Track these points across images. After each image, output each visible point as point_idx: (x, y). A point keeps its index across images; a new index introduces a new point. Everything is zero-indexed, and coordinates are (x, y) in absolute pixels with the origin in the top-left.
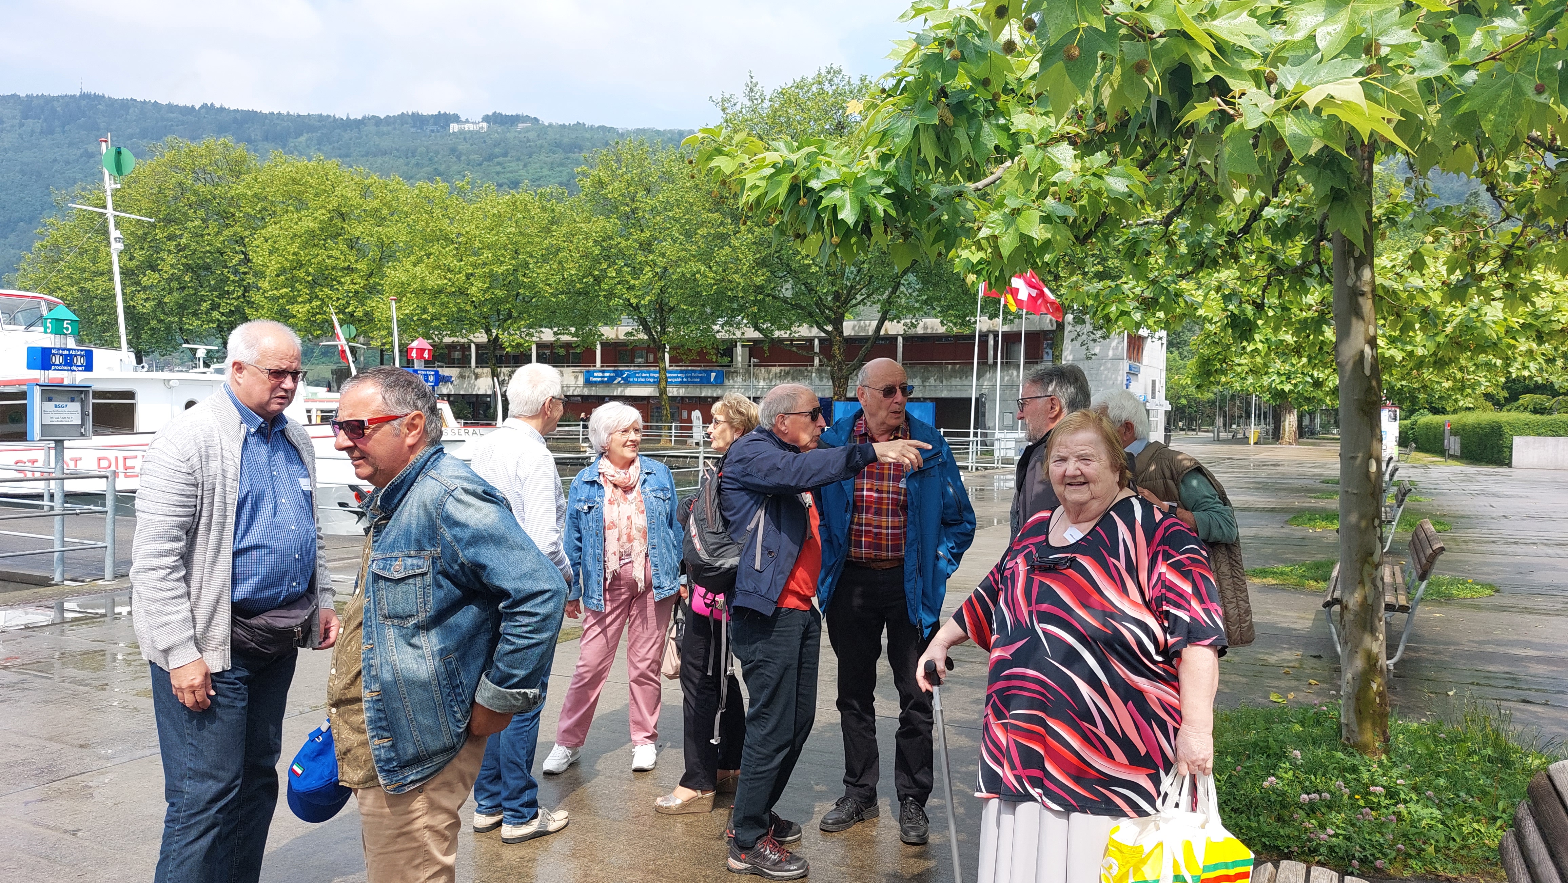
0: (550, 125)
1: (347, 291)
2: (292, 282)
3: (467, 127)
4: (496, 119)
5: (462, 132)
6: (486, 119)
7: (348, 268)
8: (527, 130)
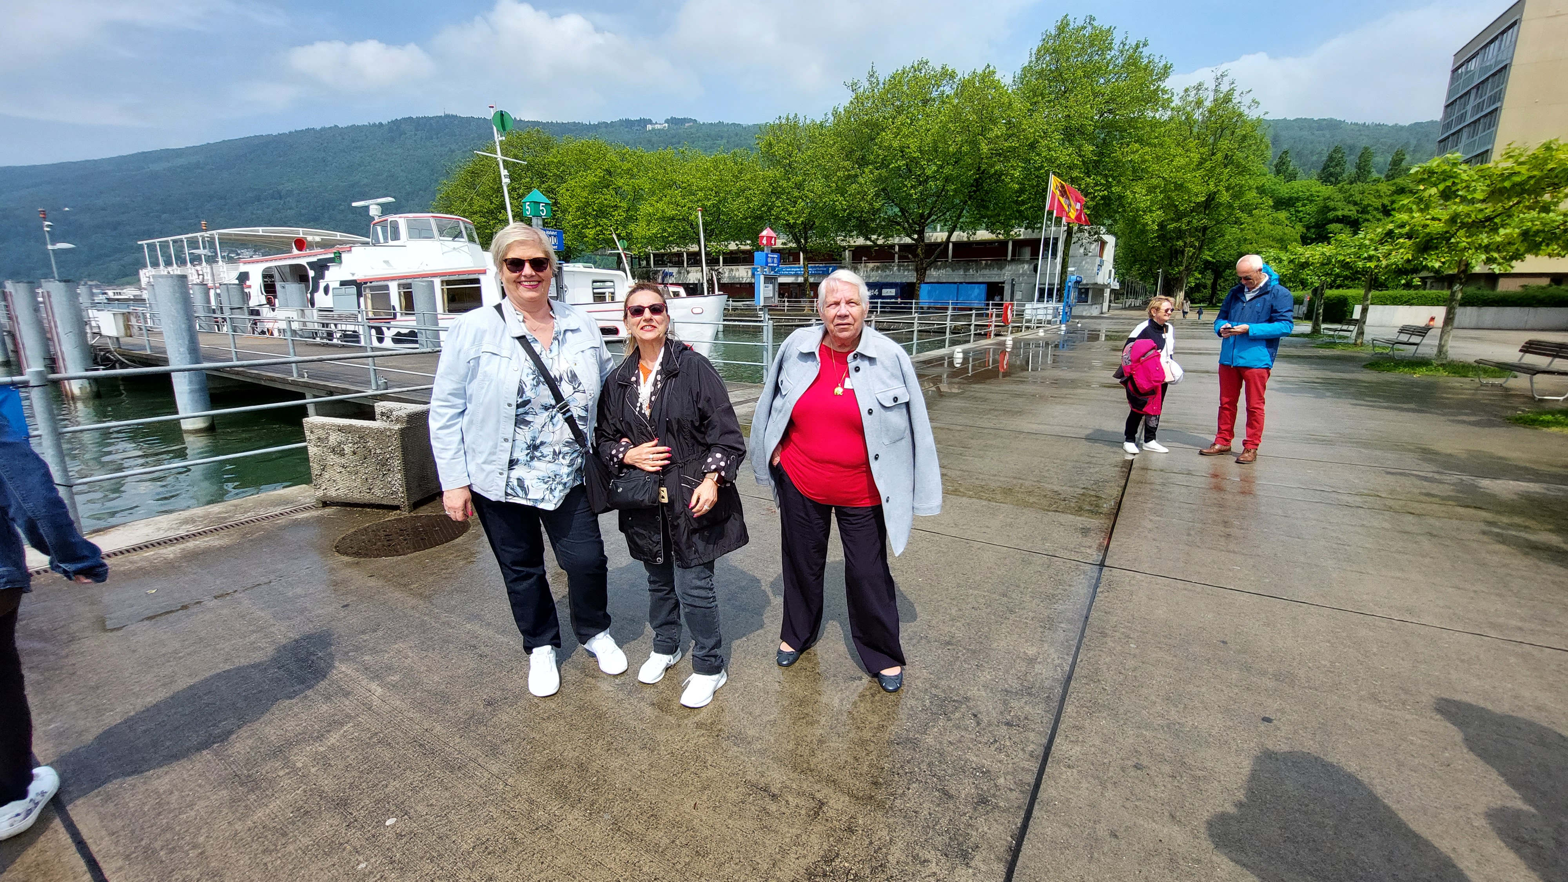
0: (704, 124)
1: (617, 220)
2: (585, 215)
3: (657, 127)
4: (672, 121)
5: (653, 130)
6: (667, 121)
7: (616, 206)
8: (691, 127)
